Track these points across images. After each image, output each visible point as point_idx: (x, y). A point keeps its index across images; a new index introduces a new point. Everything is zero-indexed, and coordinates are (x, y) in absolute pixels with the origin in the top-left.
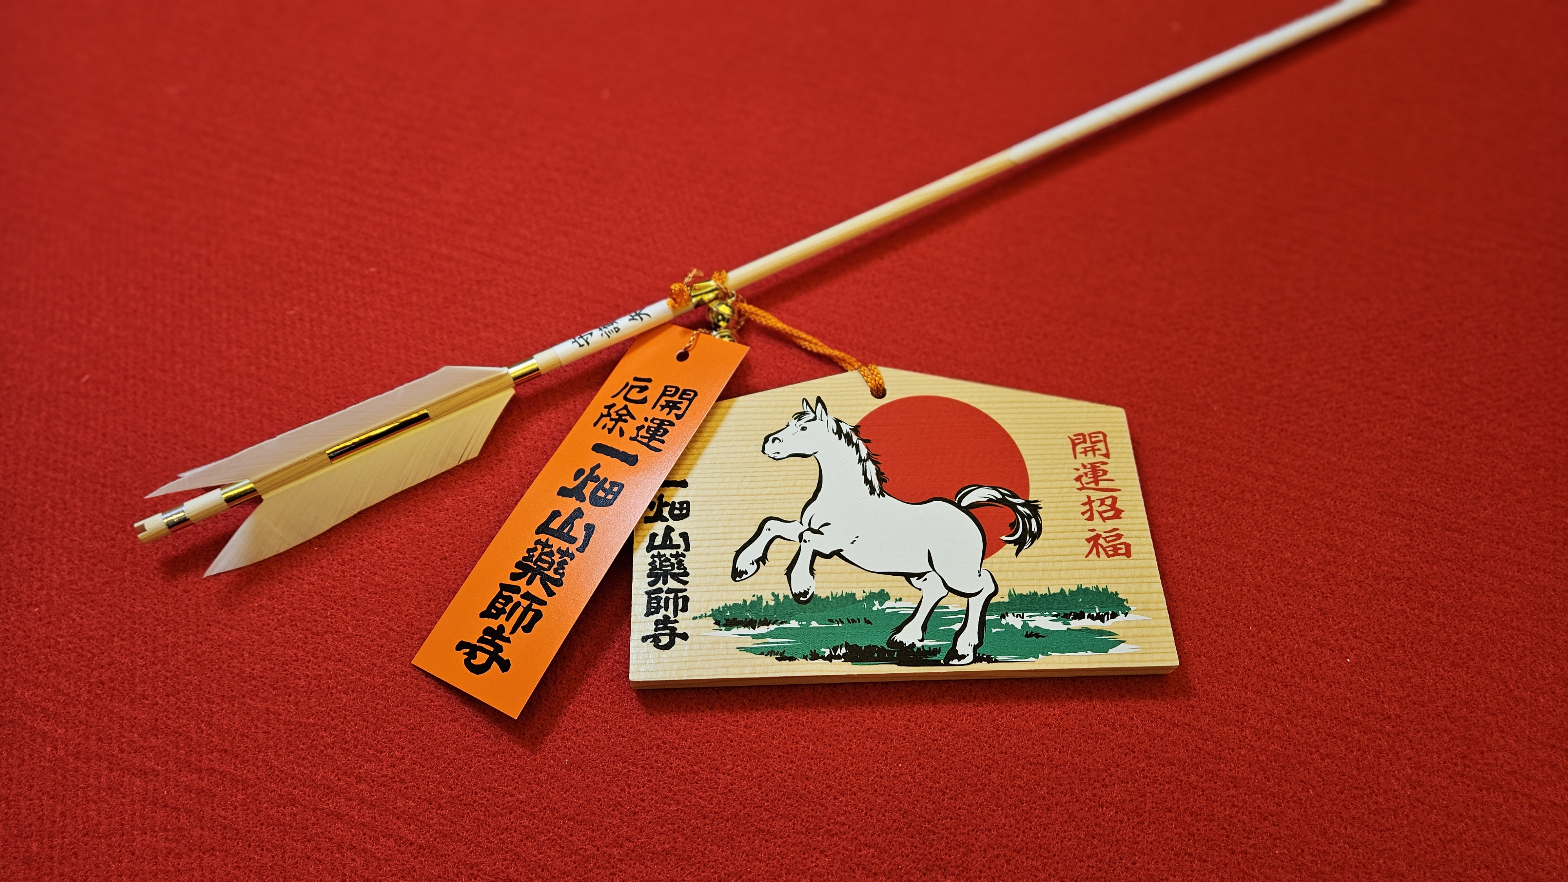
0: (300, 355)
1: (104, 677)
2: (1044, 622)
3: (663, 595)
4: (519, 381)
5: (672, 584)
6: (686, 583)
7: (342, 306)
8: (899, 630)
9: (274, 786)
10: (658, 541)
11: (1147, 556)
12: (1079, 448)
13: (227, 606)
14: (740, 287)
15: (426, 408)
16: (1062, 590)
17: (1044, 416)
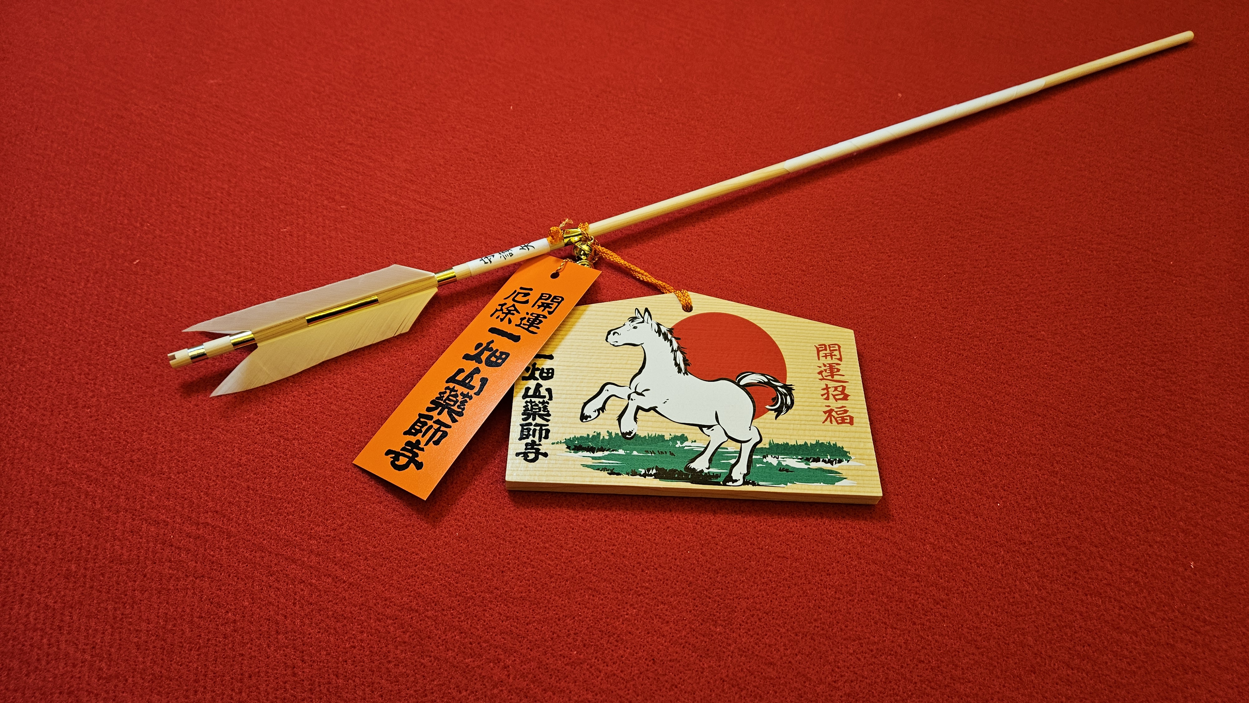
0: (289, 257)
1: (134, 458)
2: (792, 462)
3: (532, 427)
4: (442, 284)
5: (539, 420)
6: (548, 420)
7: (320, 229)
8: (693, 460)
9: (249, 537)
10: (531, 392)
11: (864, 425)
12: (821, 354)
13: (225, 417)
14: (597, 234)
15: (377, 294)
16: (806, 443)
17: (799, 331)
